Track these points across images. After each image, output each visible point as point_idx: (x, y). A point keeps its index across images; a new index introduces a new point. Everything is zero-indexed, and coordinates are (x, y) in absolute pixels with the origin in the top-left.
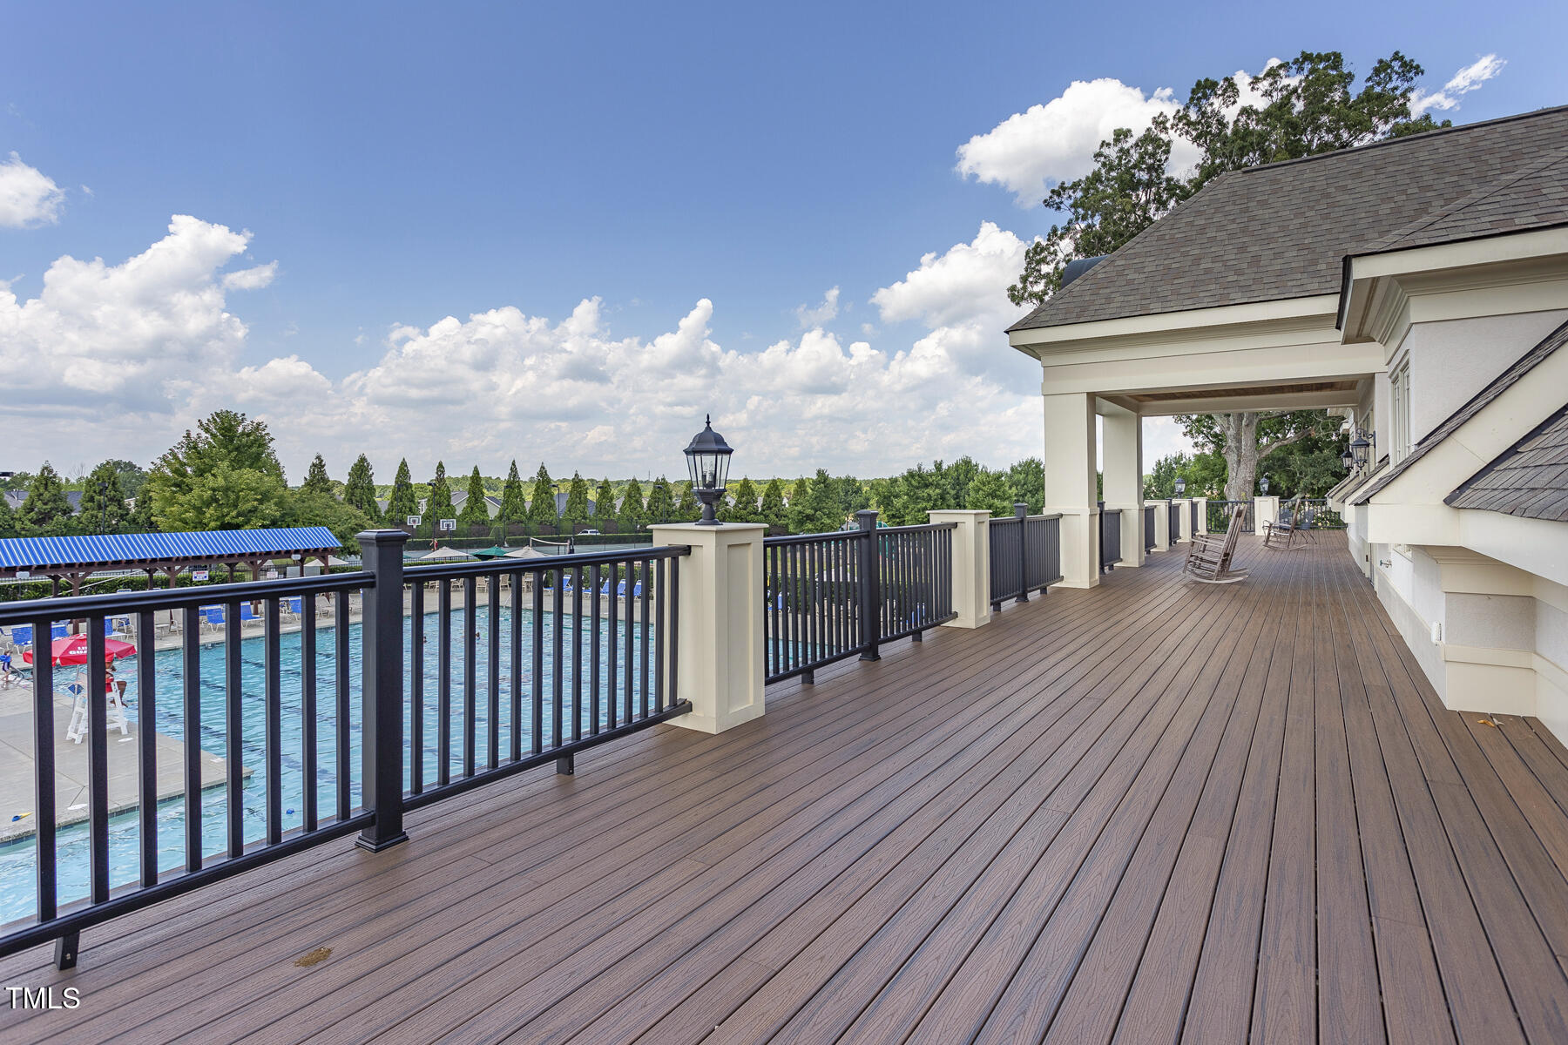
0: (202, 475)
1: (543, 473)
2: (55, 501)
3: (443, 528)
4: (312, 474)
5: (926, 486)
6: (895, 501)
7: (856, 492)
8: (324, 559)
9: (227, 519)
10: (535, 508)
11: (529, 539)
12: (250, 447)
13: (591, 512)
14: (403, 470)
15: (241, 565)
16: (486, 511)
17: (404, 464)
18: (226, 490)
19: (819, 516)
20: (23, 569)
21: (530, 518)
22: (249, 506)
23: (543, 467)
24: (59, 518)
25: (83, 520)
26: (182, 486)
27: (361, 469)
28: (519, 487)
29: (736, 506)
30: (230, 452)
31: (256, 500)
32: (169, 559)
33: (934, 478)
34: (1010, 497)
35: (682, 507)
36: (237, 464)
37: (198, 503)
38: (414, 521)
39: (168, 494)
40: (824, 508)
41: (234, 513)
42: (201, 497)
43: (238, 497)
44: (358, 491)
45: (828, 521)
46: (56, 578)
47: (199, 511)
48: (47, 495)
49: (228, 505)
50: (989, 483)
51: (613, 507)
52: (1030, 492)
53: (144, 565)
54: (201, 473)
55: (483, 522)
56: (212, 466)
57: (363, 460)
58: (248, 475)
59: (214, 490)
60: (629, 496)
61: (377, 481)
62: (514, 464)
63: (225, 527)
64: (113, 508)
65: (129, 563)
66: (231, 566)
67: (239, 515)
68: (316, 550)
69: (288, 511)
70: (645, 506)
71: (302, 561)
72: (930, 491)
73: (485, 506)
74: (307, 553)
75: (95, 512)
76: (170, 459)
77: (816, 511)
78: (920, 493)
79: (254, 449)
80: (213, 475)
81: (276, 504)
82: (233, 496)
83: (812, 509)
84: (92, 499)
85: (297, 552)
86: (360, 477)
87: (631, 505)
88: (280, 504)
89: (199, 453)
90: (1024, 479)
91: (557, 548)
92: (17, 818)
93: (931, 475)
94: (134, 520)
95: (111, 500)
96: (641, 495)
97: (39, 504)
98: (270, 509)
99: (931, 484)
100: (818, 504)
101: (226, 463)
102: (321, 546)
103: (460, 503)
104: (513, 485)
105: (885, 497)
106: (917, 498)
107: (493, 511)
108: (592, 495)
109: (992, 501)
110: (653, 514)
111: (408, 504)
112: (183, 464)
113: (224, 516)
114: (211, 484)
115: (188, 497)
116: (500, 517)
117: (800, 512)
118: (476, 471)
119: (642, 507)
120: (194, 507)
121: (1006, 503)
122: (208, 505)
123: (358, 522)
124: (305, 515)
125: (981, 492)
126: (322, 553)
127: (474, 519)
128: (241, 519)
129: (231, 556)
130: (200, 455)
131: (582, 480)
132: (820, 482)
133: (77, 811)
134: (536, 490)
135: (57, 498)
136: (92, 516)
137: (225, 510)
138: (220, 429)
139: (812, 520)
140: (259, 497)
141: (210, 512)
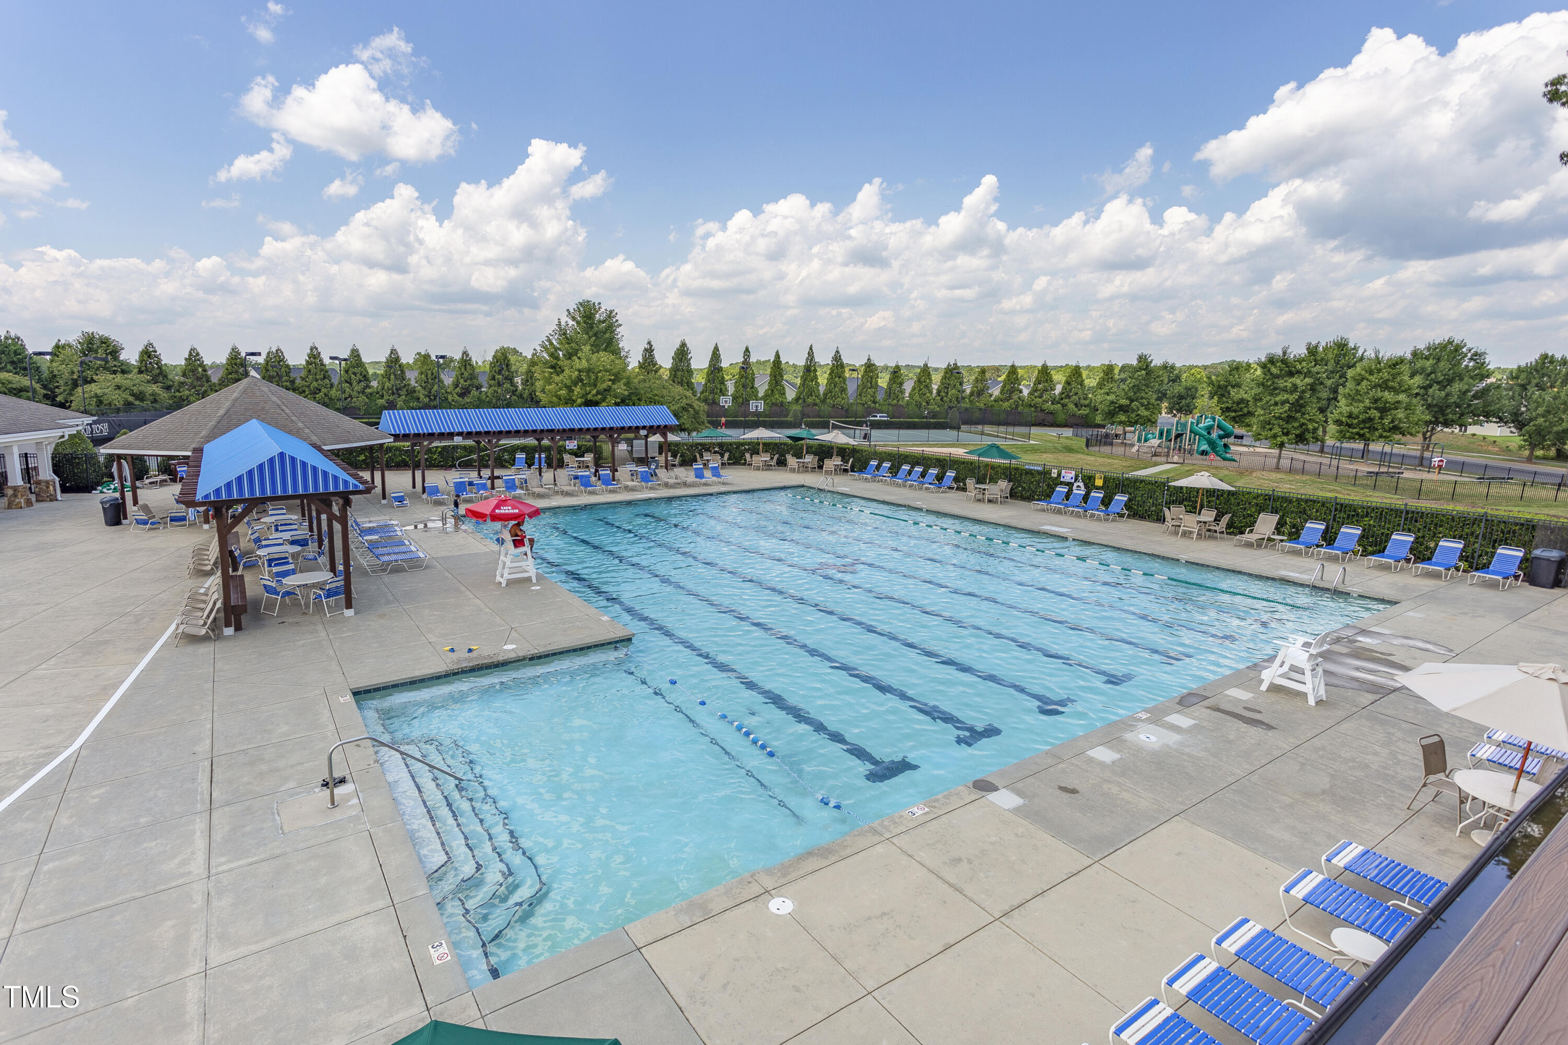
0: (570, 358)
1: (837, 357)
2: (471, 379)
3: (752, 409)
4: (644, 357)
5: (1291, 374)
6: (1233, 392)
7: (1174, 381)
8: (664, 435)
9: (589, 397)
10: (828, 392)
11: (829, 422)
12: (605, 333)
13: (880, 397)
14: (716, 355)
15: (602, 437)
16: (784, 394)
17: (716, 349)
18: (589, 371)
19: (1135, 407)
20: (460, 434)
21: (823, 401)
22: (604, 386)
23: (837, 352)
24: (474, 392)
25: (489, 394)
26: (556, 368)
27: (682, 354)
28: (815, 371)
29: (1031, 394)
30: (590, 337)
31: (610, 380)
32: (552, 431)
33: (1304, 364)
34: (1410, 388)
35: (972, 394)
36: (596, 348)
37: (568, 382)
38: (726, 402)
39: (546, 374)
40: (1142, 398)
41: (594, 392)
42: (570, 377)
43: (597, 378)
44: (679, 373)
45: (1146, 413)
46: (478, 443)
47: (570, 390)
48: (466, 374)
49: (590, 385)
50: (1379, 371)
51: (902, 392)
52: (1438, 383)
53: (535, 435)
54: (569, 356)
55: (782, 404)
56: (577, 350)
57: (683, 345)
58: (604, 358)
59: (580, 371)
60: (919, 381)
61: (694, 365)
62: (811, 349)
63: (589, 403)
64: (507, 385)
65: (526, 433)
66: (595, 438)
67: (598, 393)
68: (659, 427)
69: (634, 391)
70: (935, 391)
71: (647, 437)
72: (1297, 380)
73: (784, 388)
74: (652, 430)
75: (496, 388)
76: (548, 346)
77: (1132, 401)
78: (1281, 383)
79: (607, 335)
80: (579, 358)
81: (625, 385)
82: (593, 377)
83: (1127, 398)
84: (493, 378)
85: (644, 428)
86: (681, 361)
87: (921, 390)
88: (627, 384)
89: (567, 338)
90: (1433, 365)
91: (853, 431)
92: (470, 650)
93: (1300, 361)
94: (521, 395)
95: (506, 378)
96: (930, 379)
97: (462, 381)
98: (620, 389)
99: (1299, 372)
100: (1135, 393)
101: (588, 347)
102: (663, 424)
103: (762, 385)
104: (810, 369)
105: (1219, 387)
106: (1275, 389)
107: (791, 395)
108: (883, 381)
109: (1380, 394)
110: (942, 399)
111: (719, 386)
112: (556, 349)
113: (587, 394)
114: (578, 366)
115: (561, 377)
116: (797, 400)
117: (1112, 402)
118: (777, 355)
119: (931, 393)
120: (566, 386)
121: (1402, 397)
122: (576, 384)
123: (688, 402)
124: (648, 395)
125: (1365, 383)
126: (663, 430)
127: (774, 401)
128: (599, 397)
129: (596, 429)
130: (569, 340)
131: (874, 365)
132: (1141, 369)
133: (510, 651)
134: (830, 374)
135: (473, 377)
136: (495, 391)
137: (588, 389)
138: (583, 317)
139: (1126, 411)
140: (613, 378)
141: (577, 390)
